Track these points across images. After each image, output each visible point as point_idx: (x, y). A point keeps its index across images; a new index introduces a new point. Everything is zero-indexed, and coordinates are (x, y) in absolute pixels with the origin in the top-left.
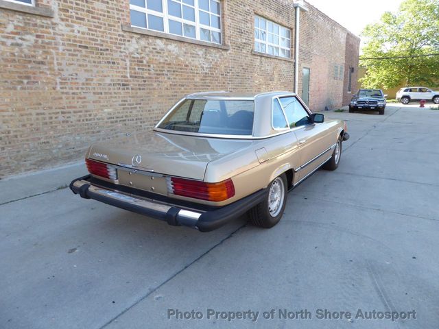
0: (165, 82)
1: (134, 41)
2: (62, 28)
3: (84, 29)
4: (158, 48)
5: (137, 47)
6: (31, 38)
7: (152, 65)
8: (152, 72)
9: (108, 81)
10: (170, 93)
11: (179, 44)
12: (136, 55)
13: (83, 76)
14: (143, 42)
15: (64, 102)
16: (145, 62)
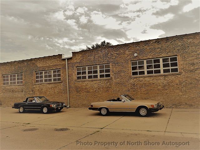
0: (143, 89)
1: (132, 79)
2: (114, 81)
3: (119, 80)
4: (141, 80)
5: (133, 81)
6: (109, 84)
7: (138, 85)
8: (138, 87)
9: (124, 90)
10: (145, 92)
11: (150, 77)
12: (133, 83)
13: (118, 89)
14: (135, 79)
15: (114, 95)
16: (135, 84)
